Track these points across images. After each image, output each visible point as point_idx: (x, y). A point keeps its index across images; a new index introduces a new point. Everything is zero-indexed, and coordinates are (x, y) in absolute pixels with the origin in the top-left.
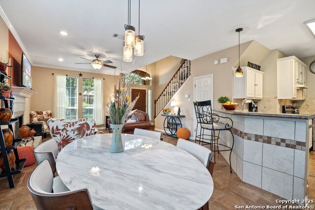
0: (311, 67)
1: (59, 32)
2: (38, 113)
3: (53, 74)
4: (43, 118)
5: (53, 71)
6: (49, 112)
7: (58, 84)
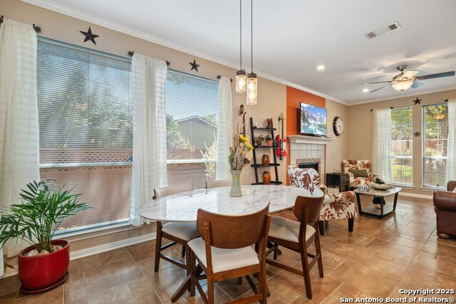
1: (315, 68)
2: (350, 162)
3: (372, 110)
4: (357, 168)
5: (372, 106)
6: (366, 162)
7: (378, 124)
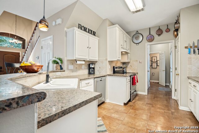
0: (133, 39)
